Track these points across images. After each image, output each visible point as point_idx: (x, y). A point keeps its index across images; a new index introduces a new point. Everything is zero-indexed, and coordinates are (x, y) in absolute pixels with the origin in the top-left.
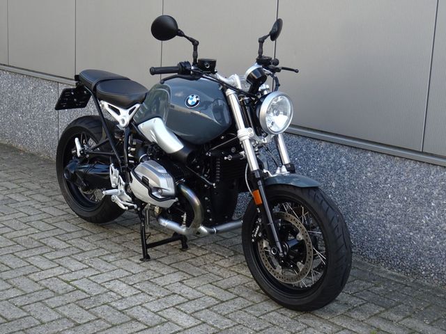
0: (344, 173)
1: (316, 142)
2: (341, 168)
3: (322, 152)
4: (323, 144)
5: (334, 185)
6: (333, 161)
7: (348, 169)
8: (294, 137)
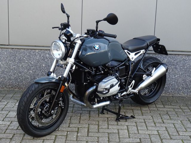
0: (48, 60)
1: (34, 50)
2: (47, 58)
3: (37, 54)
4: (37, 51)
5: (44, 65)
6: (43, 56)
7: (50, 58)
8: (22, 50)
